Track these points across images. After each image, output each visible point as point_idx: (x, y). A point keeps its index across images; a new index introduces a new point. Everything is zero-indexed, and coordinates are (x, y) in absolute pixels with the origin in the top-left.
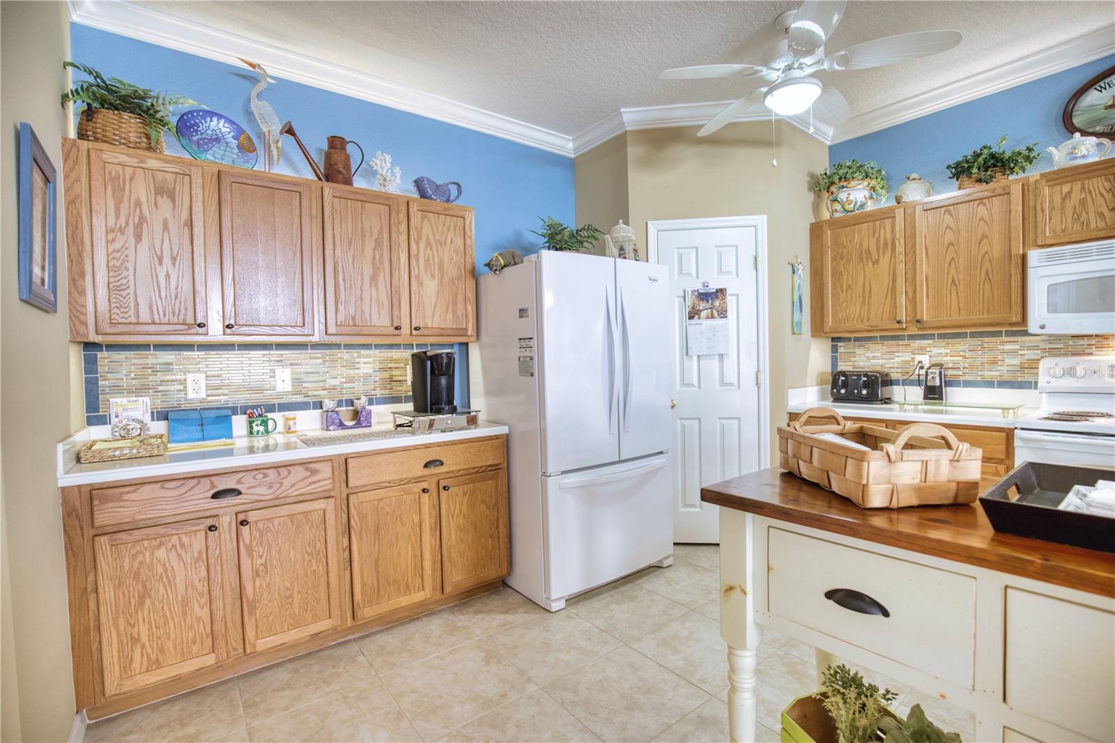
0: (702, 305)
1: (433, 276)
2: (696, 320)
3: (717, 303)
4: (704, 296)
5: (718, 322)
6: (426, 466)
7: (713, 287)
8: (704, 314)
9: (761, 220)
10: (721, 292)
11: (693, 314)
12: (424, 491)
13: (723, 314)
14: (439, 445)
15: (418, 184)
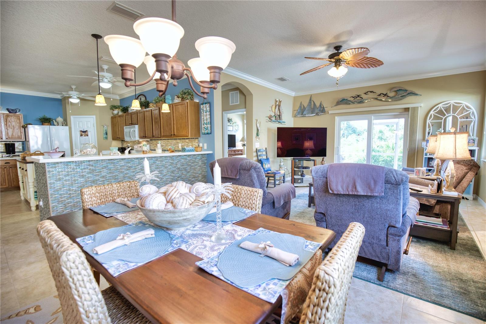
0: (83, 134)
1: (11, 128)
2: (82, 137)
3: (86, 133)
4: (84, 132)
5: (86, 137)
6: (5, 163)
7: (85, 130)
8: (83, 135)
9: (94, 117)
10: (87, 131)
11: (81, 135)
12: (5, 168)
13: (87, 135)
14: (9, 160)
15: (8, 110)
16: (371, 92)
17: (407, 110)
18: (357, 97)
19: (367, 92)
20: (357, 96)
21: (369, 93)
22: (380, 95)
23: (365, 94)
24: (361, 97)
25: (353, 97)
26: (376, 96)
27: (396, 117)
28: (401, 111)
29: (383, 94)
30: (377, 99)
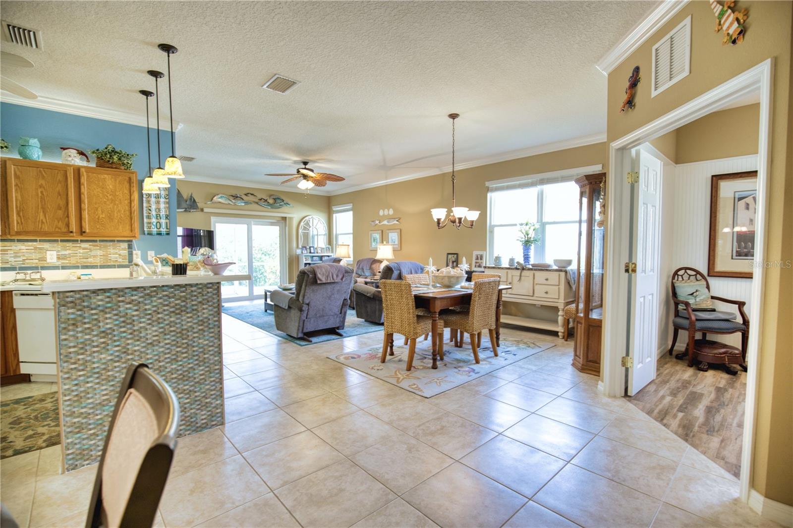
16: (252, 194)
17: (284, 219)
18: (237, 197)
19: (248, 194)
22: (261, 200)
23: (246, 195)
25: (233, 196)
26: (257, 200)
27: (272, 224)
28: (280, 219)
29: (264, 199)
30: (257, 203)
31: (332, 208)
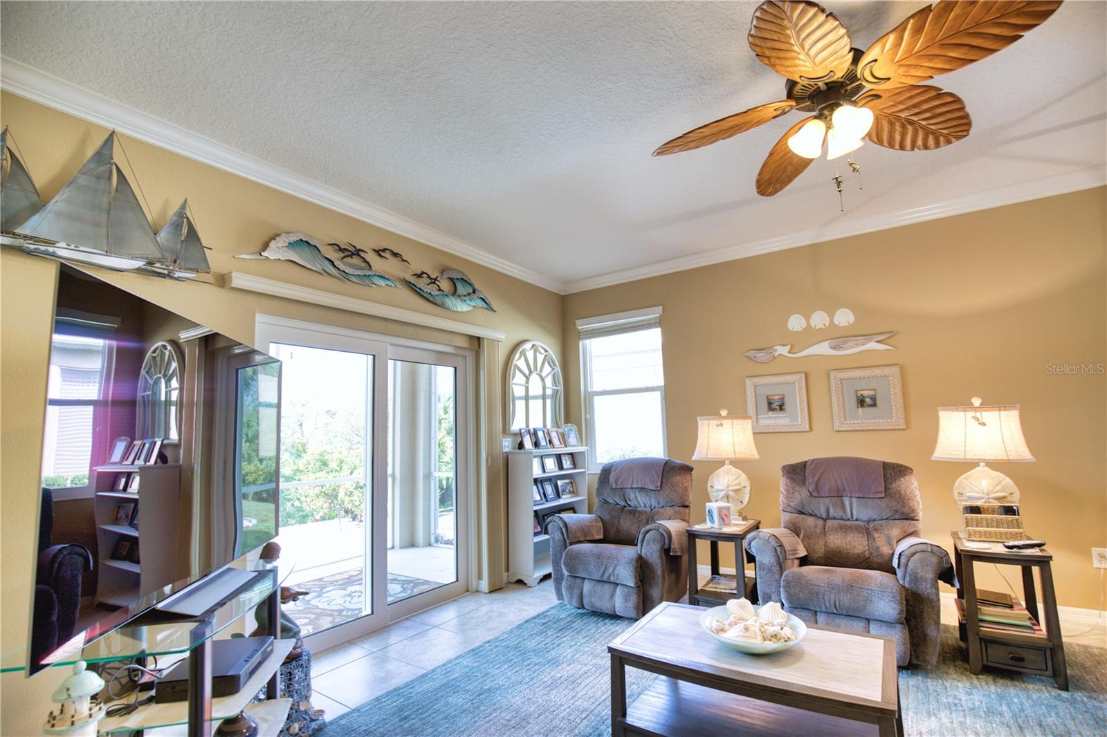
16: (395, 255)
17: (476, 343)
18: (353, 254)
19: (384, 250)
20: (352, 249)
21: (387, 255)
23: (378, 253)
24: (365, 261)
25: (341, 250)
27: (439, 359)
31: (575, 325)
